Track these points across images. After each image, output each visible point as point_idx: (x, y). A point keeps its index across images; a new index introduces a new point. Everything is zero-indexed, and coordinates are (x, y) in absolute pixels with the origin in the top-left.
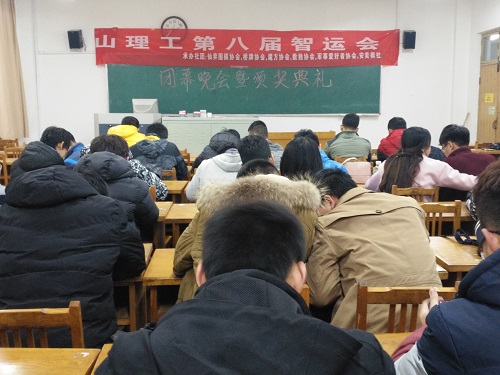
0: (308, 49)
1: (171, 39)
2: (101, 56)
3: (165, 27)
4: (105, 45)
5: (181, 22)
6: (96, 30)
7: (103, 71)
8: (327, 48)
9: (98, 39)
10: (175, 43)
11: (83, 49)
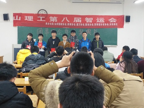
0: (91, 22)
1: (41, 18)
2: (15, 23)
3: (39, 13)
4: (17, 19)
5: (45, 12)
6: (14, 14)
7: (16, 28)
8: (98, 21)
9: (14, 17)
10: (43, 19)
11: (9, 20)
